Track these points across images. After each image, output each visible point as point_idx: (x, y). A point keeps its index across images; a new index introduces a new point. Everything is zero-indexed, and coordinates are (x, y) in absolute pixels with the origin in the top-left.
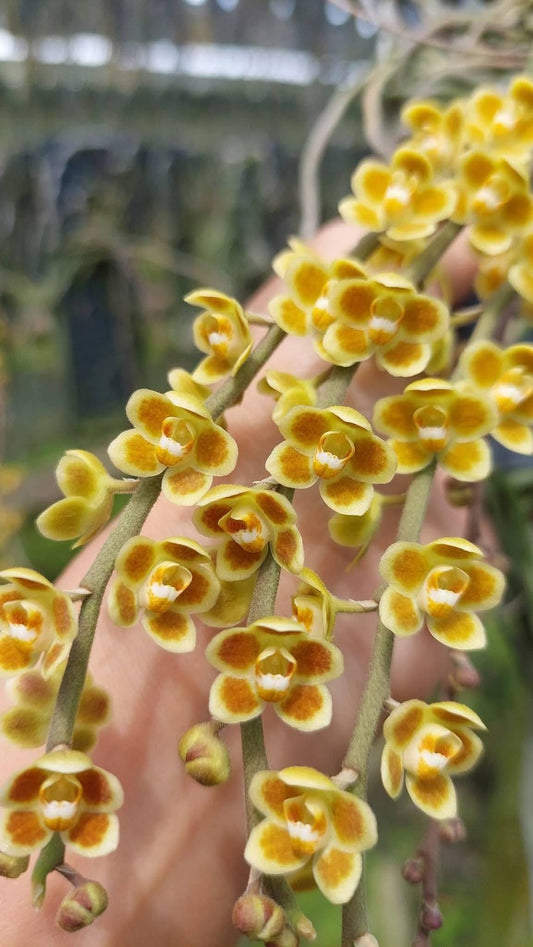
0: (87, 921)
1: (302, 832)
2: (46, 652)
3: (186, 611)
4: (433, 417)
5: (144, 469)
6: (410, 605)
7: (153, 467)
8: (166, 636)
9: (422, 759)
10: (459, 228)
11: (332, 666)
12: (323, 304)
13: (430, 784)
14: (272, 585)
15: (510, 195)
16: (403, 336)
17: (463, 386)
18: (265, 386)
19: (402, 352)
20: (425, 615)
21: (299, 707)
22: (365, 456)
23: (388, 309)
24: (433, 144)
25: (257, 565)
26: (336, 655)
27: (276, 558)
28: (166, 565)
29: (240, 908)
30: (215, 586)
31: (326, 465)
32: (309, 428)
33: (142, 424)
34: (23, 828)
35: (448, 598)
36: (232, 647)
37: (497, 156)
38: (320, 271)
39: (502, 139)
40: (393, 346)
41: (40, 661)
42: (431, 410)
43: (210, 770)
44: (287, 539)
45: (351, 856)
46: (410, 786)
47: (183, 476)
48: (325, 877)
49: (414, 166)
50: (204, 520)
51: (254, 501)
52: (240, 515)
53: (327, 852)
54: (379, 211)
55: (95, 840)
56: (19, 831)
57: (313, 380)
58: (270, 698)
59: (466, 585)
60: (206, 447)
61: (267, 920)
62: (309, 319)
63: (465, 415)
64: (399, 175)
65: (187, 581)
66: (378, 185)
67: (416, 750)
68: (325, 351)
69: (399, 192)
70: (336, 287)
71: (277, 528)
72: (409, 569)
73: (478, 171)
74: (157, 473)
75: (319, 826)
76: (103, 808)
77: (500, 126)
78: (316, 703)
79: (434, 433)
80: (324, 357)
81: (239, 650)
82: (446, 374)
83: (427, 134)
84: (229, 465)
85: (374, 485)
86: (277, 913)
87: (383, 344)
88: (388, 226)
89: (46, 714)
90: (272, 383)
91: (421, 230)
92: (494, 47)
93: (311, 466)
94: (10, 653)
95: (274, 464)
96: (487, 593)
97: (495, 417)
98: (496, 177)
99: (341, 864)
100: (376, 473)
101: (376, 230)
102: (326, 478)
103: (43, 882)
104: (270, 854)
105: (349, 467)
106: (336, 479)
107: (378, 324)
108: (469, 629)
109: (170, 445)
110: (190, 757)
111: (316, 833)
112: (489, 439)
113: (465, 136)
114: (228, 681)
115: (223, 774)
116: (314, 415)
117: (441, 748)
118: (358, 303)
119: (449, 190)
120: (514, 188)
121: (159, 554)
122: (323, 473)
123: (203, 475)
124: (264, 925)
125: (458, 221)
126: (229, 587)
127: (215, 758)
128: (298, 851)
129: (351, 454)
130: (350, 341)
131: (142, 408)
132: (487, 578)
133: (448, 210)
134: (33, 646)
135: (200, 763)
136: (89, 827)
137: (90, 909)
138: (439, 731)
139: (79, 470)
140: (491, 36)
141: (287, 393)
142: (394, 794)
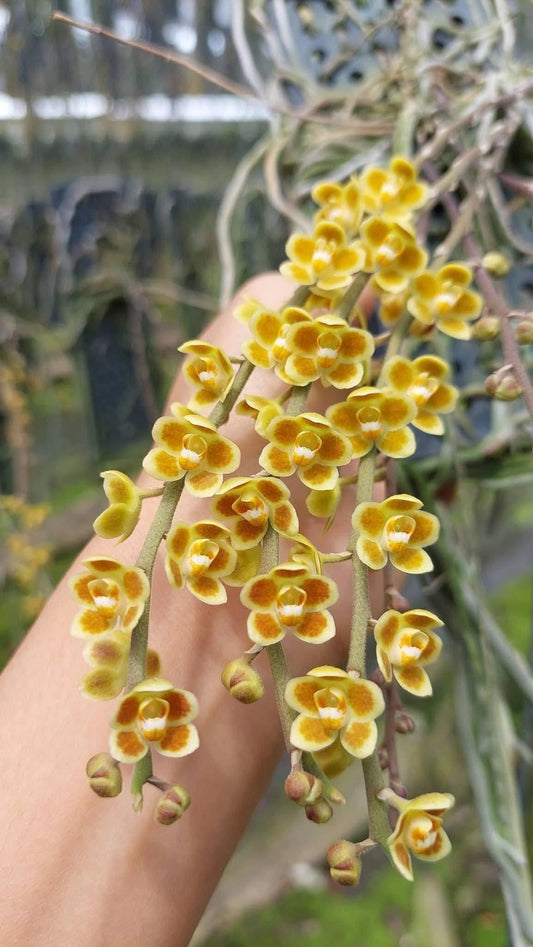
0: (179, 813)
1: (330, 713)
2: (122, 617)
3: (215, 576)
4: (370, 415)
5: (170, 475)
6: (376, 547)
7: (176, 474)
8: (205, 594)
9: (403, 653)
10: (368, 276)
11: (330, 594)
12: (281, 342)
13: (410, 671)
14: (275, 548)
15: (403, 248)
16: (342, 360)
17: (386, 390)
18: (245, 406)
19: (343, 372)
20: (388, 553)
21: (311, 628)
22: (329, 448)
23: (329, 341)
24: (339, 214)
25: (262, 535)
26: (332, 586)
27: (275, 528)
28: (199, 541)
29: (290, 782)
30: (233, 556)
31: (303, 457)
32: (286, 432)
33: (165, 443)
34: (128, 742)
35: (403, 538)
36: (258, 591)
37: (389, 219)
38: (274, 319)
39: (389, 204)
40: (335, 367)
41: (118, 624)
42: (367, 410)
43: (250, 690)
44: (283, 512)
45: (367, 724)
46: (397, 675)
47: (200, 477)
48: (351, 743)
49: (330, 234)
50: (218, 508)
51: (255, 488)
52: (248, 498)
53: (349, 727)
54: (309, 270)
55: (182, 744)
56: (126, 745)
57: (279, 399)
58: (290, 622)
59: (414, 528)
60: (216, 454)
61: (311, 787)
62: (270, 355)
63: (392, 411)
64: (321, 241)
65: (215, 553)
66: (306, 250)
67: (398, 647)
68: (286, 376)
69: (322, 255)
70: (289, 330)
71: (274, 506)
72: (372, 522)
73: (378, 233)
74: (180, 477)
75: (342, 707)
76: (184, 721)
77: (386, 195)
78: (323, 623)
79: (372, 426)
80: (287, 381)
81: (263, 592)
82: (373, 383)
83: (333, 207)
84: (234, 464)
85: (338, 468)
86: (317, 783)
87: (329, 366)
88: (318, 280)
89: (118, 671)
90: (251, 404)
91: (344, 281)
92: (366, 119)
93: (290, 459)
94: (92, 622)
95: (264, 460)
96: (428, 533)
97: (414, 410)
98: (391, 236)
99: (362, 731)
100: (338, 458)
101: (307, 283)
102: (303, 466)
103: (141, 791)
104: (309, 738)
105: (318, 457)
106: (310, 467)
107: (323, 352)
108: (420, 559)
109: (189, 455)
110: (233, 684)
111: (341, 712)
112: (411, 426)
113: (362, 207)
114: (258, 616)
115: (259, 692)
116: (289, 422)
117: (414, 643)
118: (307, 339)
119: (358, 250)
120: (405, 243)
121: (192, 535)
122: (300, 463)
123: (214, 474)
124: (310, 791)
125: (368, 271)
126: (242, 554)
127: (252, 681)
128: (328, 729)
129: (320, 447)
130: (303, 366)
131: (164, 431)
132: (427, 522)
133: (360, 265)
134: (115, 611)
135: (241, 685)
136: (175, 737)
137: (180, 803)
138: (411, 632)
139: (119, 484)
140: (361, 110)
141: (263, 410)
142: (389, 680)
